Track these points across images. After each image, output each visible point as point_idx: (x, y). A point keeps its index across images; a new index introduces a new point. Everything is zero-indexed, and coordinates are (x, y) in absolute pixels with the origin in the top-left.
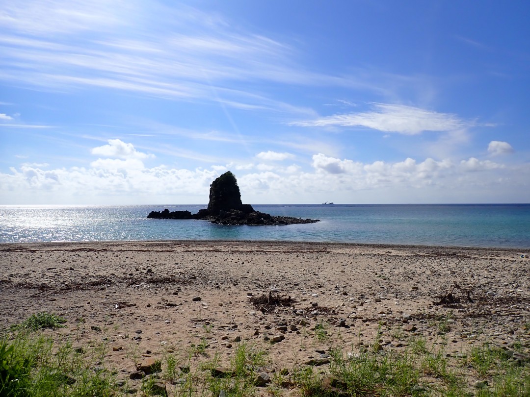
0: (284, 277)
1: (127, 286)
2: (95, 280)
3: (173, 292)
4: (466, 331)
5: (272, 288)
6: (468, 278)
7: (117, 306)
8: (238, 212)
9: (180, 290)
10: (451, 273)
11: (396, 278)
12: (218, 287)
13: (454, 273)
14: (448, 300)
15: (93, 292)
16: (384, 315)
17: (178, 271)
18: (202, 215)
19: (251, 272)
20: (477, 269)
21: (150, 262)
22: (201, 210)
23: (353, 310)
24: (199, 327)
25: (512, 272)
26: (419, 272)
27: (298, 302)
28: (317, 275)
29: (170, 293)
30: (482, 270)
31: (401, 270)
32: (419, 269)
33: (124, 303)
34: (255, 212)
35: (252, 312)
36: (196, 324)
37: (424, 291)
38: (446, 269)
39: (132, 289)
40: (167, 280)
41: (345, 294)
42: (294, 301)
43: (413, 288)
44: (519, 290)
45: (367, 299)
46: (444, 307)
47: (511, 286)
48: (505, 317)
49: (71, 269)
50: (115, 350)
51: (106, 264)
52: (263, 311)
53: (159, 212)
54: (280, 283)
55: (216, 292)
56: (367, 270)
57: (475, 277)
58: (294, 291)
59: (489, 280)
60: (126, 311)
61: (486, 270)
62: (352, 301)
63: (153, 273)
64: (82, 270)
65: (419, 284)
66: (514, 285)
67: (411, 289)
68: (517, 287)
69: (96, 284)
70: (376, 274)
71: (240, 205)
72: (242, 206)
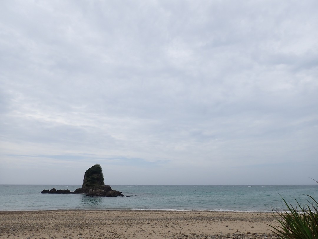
8: (101, 192)
18: (78, 191)
22: (77, 189)
34: (112, 191)
53: (49, 190)
71: (103, 185)
72: (105, 187)
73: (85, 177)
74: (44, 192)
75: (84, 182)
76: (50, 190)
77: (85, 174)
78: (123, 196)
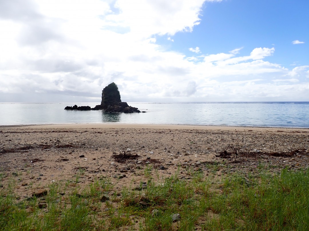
0: (137, 143)
1: (42, 150)
2: (23, 146)
3: (69, 152)
4: (228, 170)
5: (129, 149)
6: (240, 143)
7: (32, 162)
8: (118, 107)
9: (73, 151)
10: (232, 140)
11: (201, 143)
12: (97, 149)
13: (233, 139)
14: (224, 155)
15: (20, 153)
16: (187, 163)
17: (76, 140)
18: (97, 108)
19: (119, 141)
20: (247, 138)
21: (60, 136)
22: (97, 106)
23: (171, 160)
24: (79, 172)
25: (265, 139)
26: (214, 139)
27: (141, 157)
28: (157, 142)
29: (67, 153)
30: (249, 138)
31: (206, 139)
32: (215, 138)
33: (37, 159)
34: (129, 107)
35: (112, 163)
36: (77, 170)
37: (214, 149)
38: (230, 138)
39: (45, 151)
40: (67, 146)
41: (169, 152)
42: (139, 156)
43: (208, 148)
44: (264, 148)
45: (181, 154)
46: (221, 158)
47: (261, 146)
48: (251, 162)
49: (10, 140)
50: (23, 185)
51: (33, 137)
52: (118, 162)
54: (134, 147)
55: (95, 152)
56: (187, 139)
57: (244, 142)
58: (141, 151)
59: (251, 143)
60: (37, 163)
61: (251, 138)
62: (171, 156)
63: (60, 142)
64: (17, 141)
65: (212, 146)
66: (263, 146)
67: (207, 149)
68: (264, 147)
69: (23, 149)
70: (190, 141)
71: (120, 102)
72: (121, 103)
73: (102, 94)
74: (68, 108)
75: (102, 100)
76: (72, 107)
77: (102, 92)
78: (139, 112)
